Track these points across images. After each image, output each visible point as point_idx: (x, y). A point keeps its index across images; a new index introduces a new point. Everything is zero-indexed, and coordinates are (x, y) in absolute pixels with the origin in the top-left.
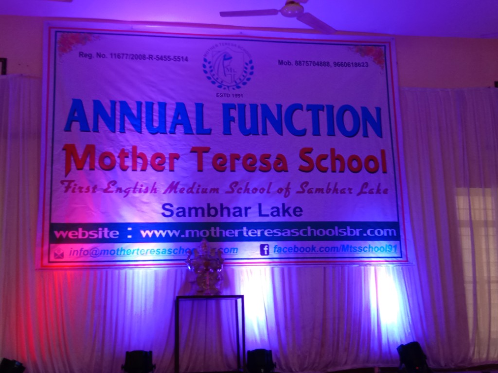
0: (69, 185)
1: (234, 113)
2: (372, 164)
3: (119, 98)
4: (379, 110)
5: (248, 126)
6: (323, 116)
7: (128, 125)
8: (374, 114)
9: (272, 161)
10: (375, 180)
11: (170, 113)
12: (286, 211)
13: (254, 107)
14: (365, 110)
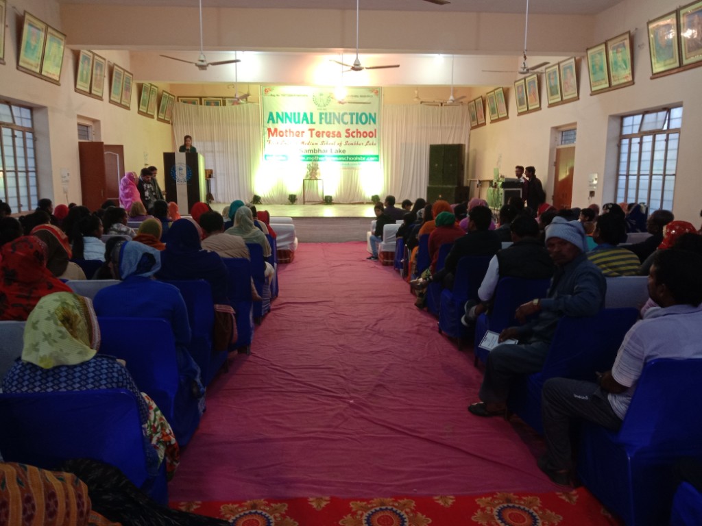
0: (270, 142)
5: (328, 121)
7: (288, 121)
8: (373, 115)
9: (336, 133)
10: (371, 140)
11: (302, 116)
12: (340, 151)
13: (330, 114)
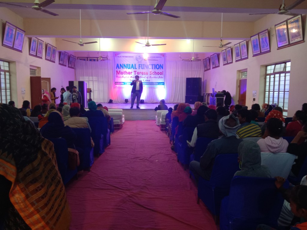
0: (117, 77)
1: (140, 66)
2: (161, 73)
3: (123, 63)
4: (163, 65)
5: (142, 68)
6: (154, 66)
7: (125, 68)
9: (146, 73)
10: (161, 76)
11: (131, 66)
12: (147, 81)
13: (143, 65)
14: (160, 65)
